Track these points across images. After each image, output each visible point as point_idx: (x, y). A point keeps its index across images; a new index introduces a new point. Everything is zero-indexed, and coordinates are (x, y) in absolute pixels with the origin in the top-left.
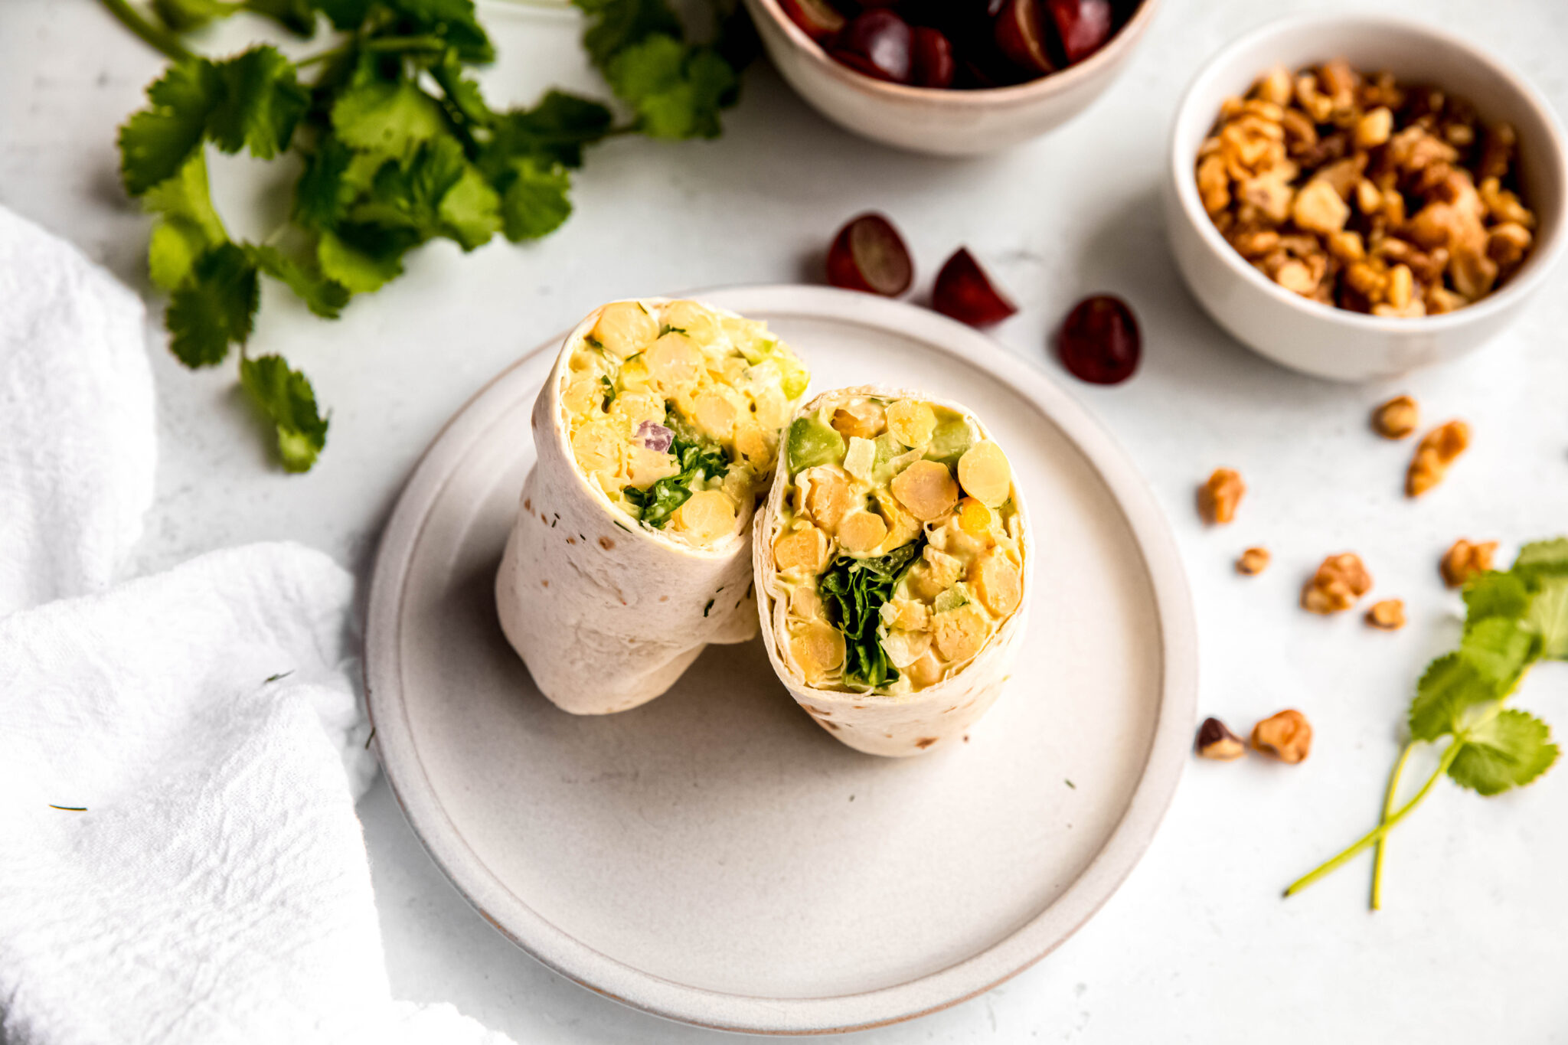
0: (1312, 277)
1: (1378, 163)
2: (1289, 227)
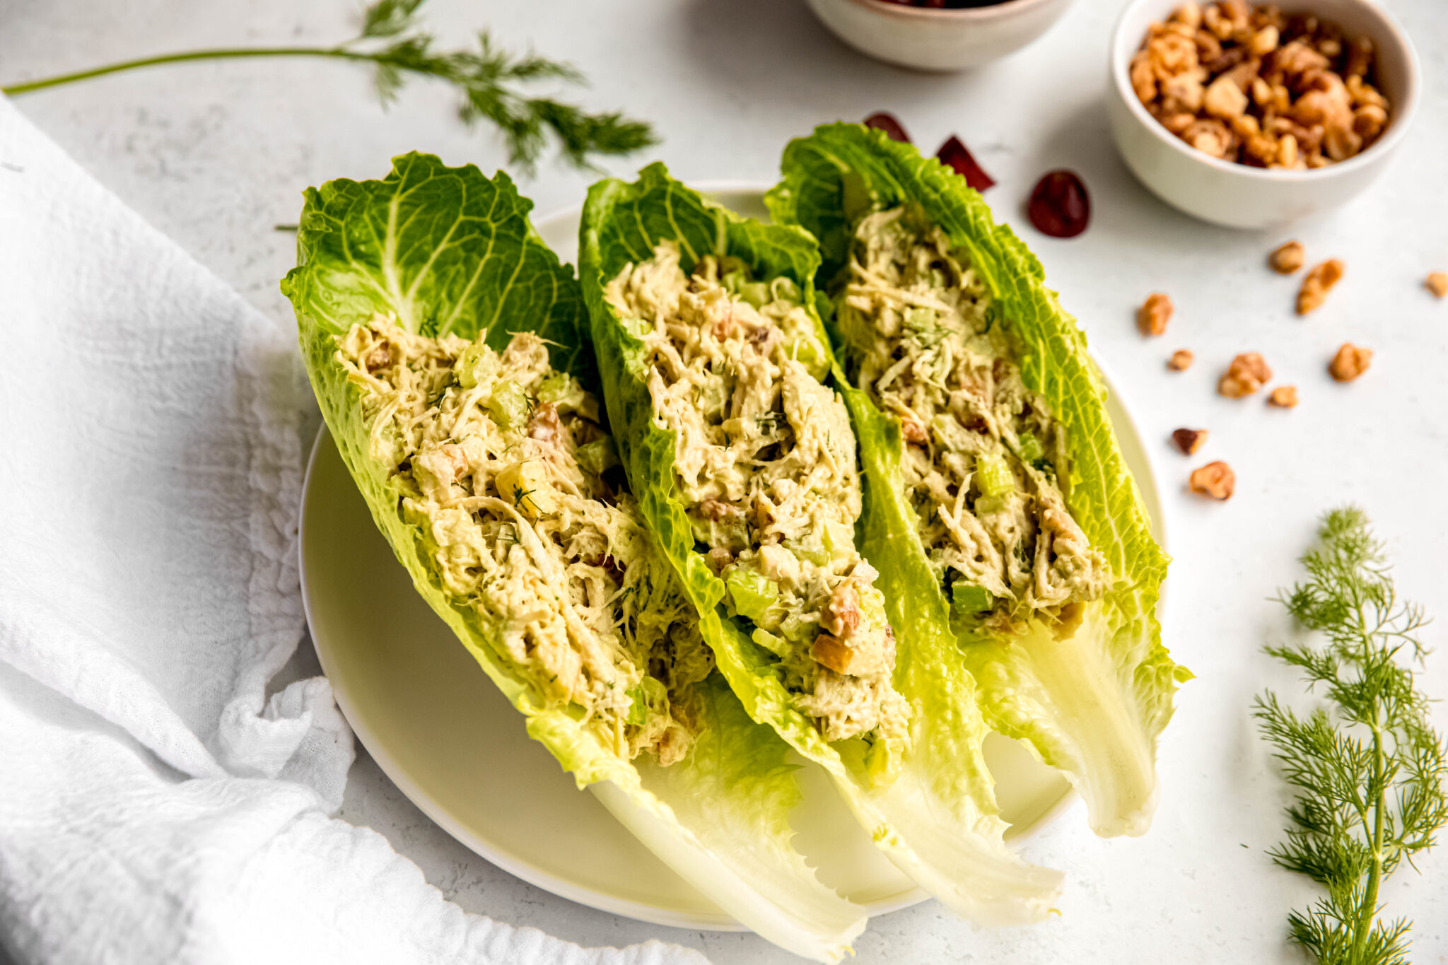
0: (1220, 144)
1: (1268, 66)
2: (1203, 114)
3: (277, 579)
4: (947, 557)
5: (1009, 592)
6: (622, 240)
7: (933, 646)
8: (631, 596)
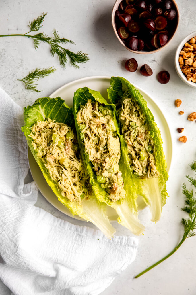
3: (24, 157)
4: (134, 168)
5: (143, 175)
6: (81, 97)
7: (130, 183)
8: (82, 176)
